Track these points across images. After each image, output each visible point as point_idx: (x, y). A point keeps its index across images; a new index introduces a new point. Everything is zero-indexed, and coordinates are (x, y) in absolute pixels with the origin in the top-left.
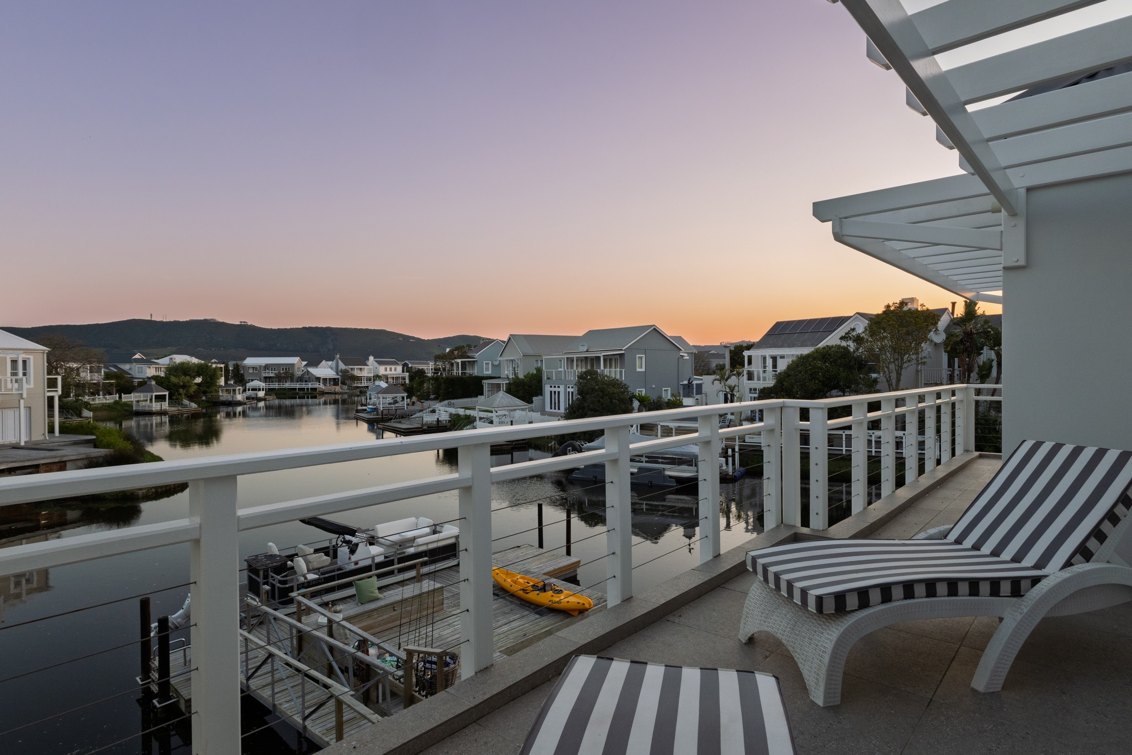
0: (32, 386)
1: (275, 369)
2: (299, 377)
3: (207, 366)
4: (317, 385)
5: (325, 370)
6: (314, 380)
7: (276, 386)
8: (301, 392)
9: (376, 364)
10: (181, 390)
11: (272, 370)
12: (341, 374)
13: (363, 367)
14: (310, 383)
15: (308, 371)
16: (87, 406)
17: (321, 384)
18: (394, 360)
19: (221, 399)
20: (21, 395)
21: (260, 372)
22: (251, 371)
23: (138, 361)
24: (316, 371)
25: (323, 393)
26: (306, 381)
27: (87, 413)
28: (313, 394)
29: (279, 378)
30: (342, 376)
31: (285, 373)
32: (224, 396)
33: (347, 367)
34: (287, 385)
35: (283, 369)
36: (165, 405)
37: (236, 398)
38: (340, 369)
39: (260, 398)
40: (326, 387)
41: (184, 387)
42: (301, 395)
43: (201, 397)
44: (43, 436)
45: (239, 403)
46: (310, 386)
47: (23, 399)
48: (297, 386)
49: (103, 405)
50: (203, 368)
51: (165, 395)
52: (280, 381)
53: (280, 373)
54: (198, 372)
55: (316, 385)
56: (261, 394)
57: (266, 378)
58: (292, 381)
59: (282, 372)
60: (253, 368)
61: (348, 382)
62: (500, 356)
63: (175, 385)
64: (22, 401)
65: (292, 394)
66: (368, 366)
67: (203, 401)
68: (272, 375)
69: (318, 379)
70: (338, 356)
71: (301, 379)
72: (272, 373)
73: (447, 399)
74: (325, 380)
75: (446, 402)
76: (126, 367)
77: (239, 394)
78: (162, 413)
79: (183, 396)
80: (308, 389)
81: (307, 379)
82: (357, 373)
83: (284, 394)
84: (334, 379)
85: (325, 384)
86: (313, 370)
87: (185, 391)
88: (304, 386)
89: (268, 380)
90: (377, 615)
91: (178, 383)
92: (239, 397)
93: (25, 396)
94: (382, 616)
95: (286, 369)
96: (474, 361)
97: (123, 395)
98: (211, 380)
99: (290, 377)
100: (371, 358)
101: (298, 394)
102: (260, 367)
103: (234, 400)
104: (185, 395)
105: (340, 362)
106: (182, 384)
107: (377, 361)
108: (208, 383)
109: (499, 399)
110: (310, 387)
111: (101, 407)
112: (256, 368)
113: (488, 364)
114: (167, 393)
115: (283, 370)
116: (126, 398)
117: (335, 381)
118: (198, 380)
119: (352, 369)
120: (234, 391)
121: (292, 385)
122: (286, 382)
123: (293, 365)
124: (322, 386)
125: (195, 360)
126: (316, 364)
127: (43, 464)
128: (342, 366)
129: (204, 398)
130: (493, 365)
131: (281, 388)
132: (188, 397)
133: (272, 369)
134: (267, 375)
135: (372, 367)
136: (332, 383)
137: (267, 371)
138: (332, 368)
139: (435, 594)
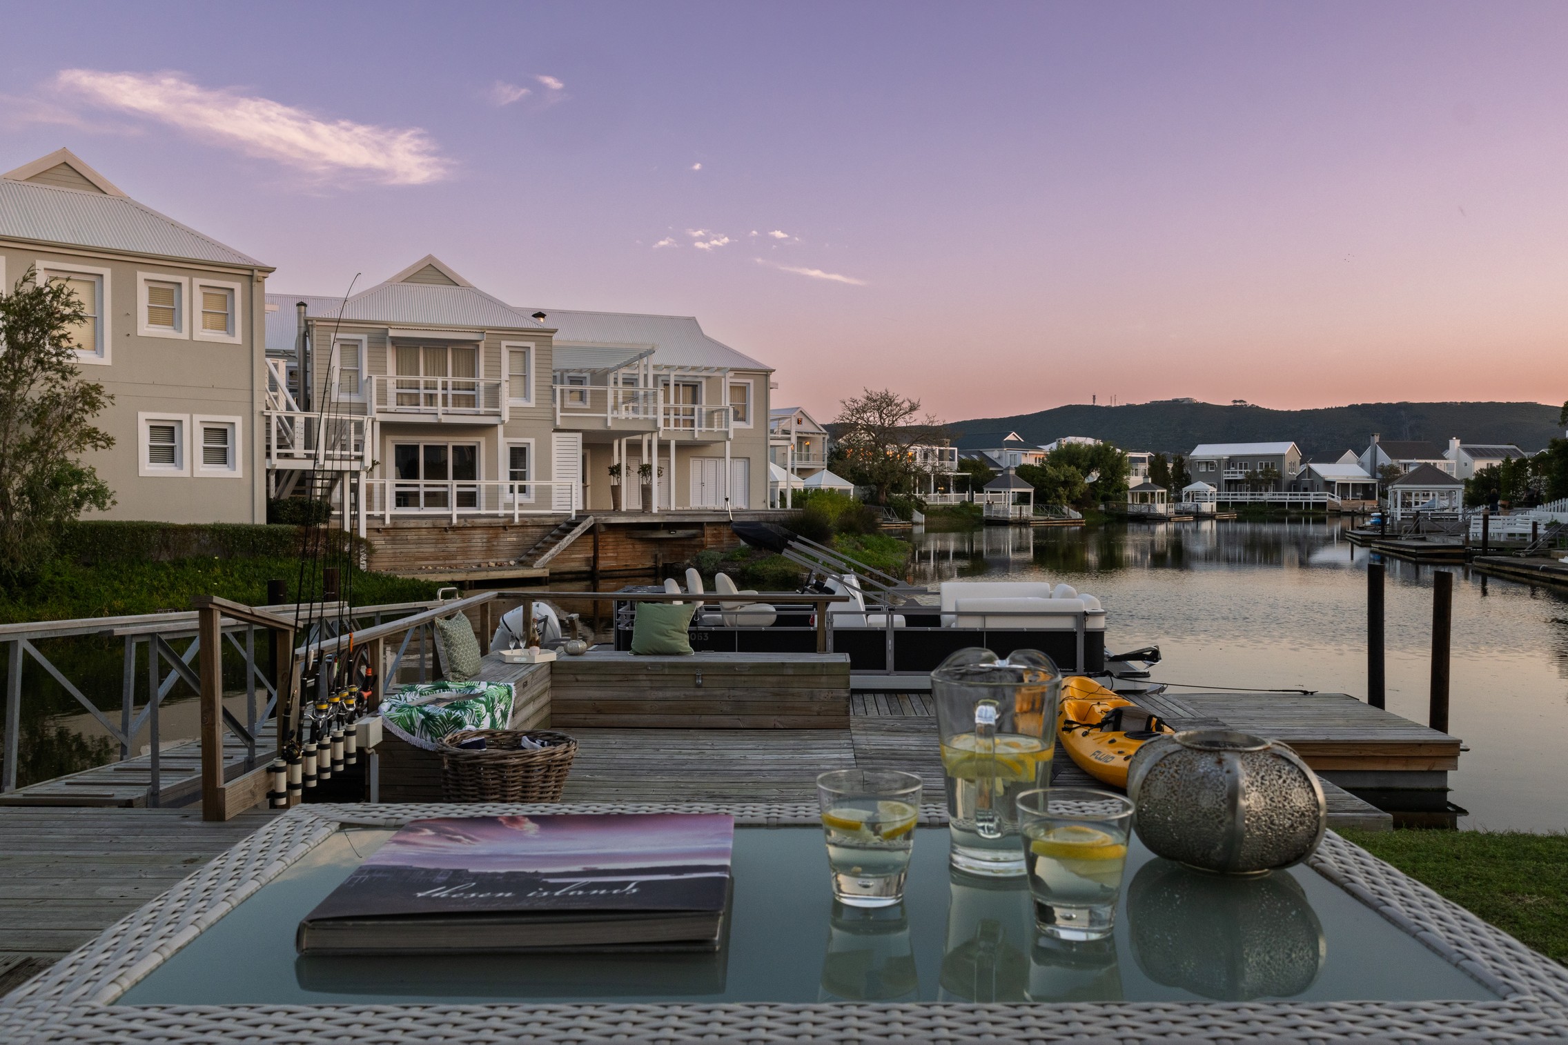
0: (749, 426)
1: (1246, 465)
2: (1292, 482)
3: (1107, 450)
4: (1328, 497)
5: (1346, 469)
6: (1321, 486)
7: (1246, 497)
8: (1293, 511)
9: (1465, 457)
10: (1061, 490)
11: (1241, 468)
12: (1379, 476)
13: (1432, 461)
14: (1312, 493)
15: (1309, 468)
16: (920, 506)
17: (1335, 495)
18: (1514, 447)
19: (1130, 509)
20: (727, 433)
21: (1219, 470)
22: (1202, 469)
23: (1011, 445)
24: (1324, 470)
25: (1338, 514)
26: (1306, 490)
27: (918, 517)
28: (1319, 513)
29: (1254, 483)
30: (1381, 481)
31: (1266, 473)
32: (1134, 506)
33: (1395, 462)
34: (1268, 496)
35: (1261, 464)
36: (1028, 511)
37: (1154, 509)
38: (1379, 463)
39: (1204, 513)
40: (1345, 502)
41: (1065, 484)
42: (1292, 516)
43: (1097, 506)
44: (764, 505)
45: (1162, 519)
46: (1312, 498)
47: (729, 440)
48: (1287, 498)
49: (946, 508)
50: (1099, 454)
51: (1029, 494)
52: (1254, 488)
53: (1254, 472)
54: (1092, 460)
55: (1326, 497)
56: (1207, 507)
57: (1229, 482)
58: (1277, 488)
59: (1258, 470)
60: (1207, 463)
63: (1051, 480)
64: (728, 443)
65: (1276, 513)
66: (1444, 458)
67: (1101, 512)
68: (1240, 477)
69: (1329, 485)
70: (1377, 439)
71: (1295, 486)
72: (1241, 473)
74: (1344, 486)
76: (994, 454)
77: (1163, 502)
78: (1022, 523)
79: (1065, 501)
80: (1307, 504)
81: (1308, 486)
83: (1261, 513)
84: (1365, 486)
85: (1343, 498)
86: (1319, 468)
87: (1067, 492)
88: (1299, 498)
89: (1233, 487)
91: (1057, 477)
92: (1161, 508)
93: (731, 436)
94: (660, 688)
95: (1267, 465)
97: (975, 495)
98: (1113, 474)
99: (1275, 482)
100: (1455, 443)
101: (1287, 513)
102: (1219, 461)
103: (1152, 511)
104: (1068, 498)
105: (1380, 451)
106: (1063, 478)
107: (1467, 450)
108: (1108, 479)
110: (1311, 501)
111: (942, 511)
112: (1212, 464)
114: (1031, 490)
115: (1261, 467)
116: (981, 499)
117: (1366, 491)
118: (1094, 476)
119: (1407, 466)
120: (1153, 494)
121: (1277, 497)
122: (1267, 490)
123: (1280, 457)
124: (1337, 500)
125: (1090, 441)
127: (709, 524)
128: (1384, 459)
129: (1102, 507)
131: (1255, 503)
132: (1073, 502)
133: (1241, 464)
134: (1231, 477)
135: (1454, 462)
136: (1360, 494)
137: (1233, 469)
138: (1362, 465)
139: (824, 679)
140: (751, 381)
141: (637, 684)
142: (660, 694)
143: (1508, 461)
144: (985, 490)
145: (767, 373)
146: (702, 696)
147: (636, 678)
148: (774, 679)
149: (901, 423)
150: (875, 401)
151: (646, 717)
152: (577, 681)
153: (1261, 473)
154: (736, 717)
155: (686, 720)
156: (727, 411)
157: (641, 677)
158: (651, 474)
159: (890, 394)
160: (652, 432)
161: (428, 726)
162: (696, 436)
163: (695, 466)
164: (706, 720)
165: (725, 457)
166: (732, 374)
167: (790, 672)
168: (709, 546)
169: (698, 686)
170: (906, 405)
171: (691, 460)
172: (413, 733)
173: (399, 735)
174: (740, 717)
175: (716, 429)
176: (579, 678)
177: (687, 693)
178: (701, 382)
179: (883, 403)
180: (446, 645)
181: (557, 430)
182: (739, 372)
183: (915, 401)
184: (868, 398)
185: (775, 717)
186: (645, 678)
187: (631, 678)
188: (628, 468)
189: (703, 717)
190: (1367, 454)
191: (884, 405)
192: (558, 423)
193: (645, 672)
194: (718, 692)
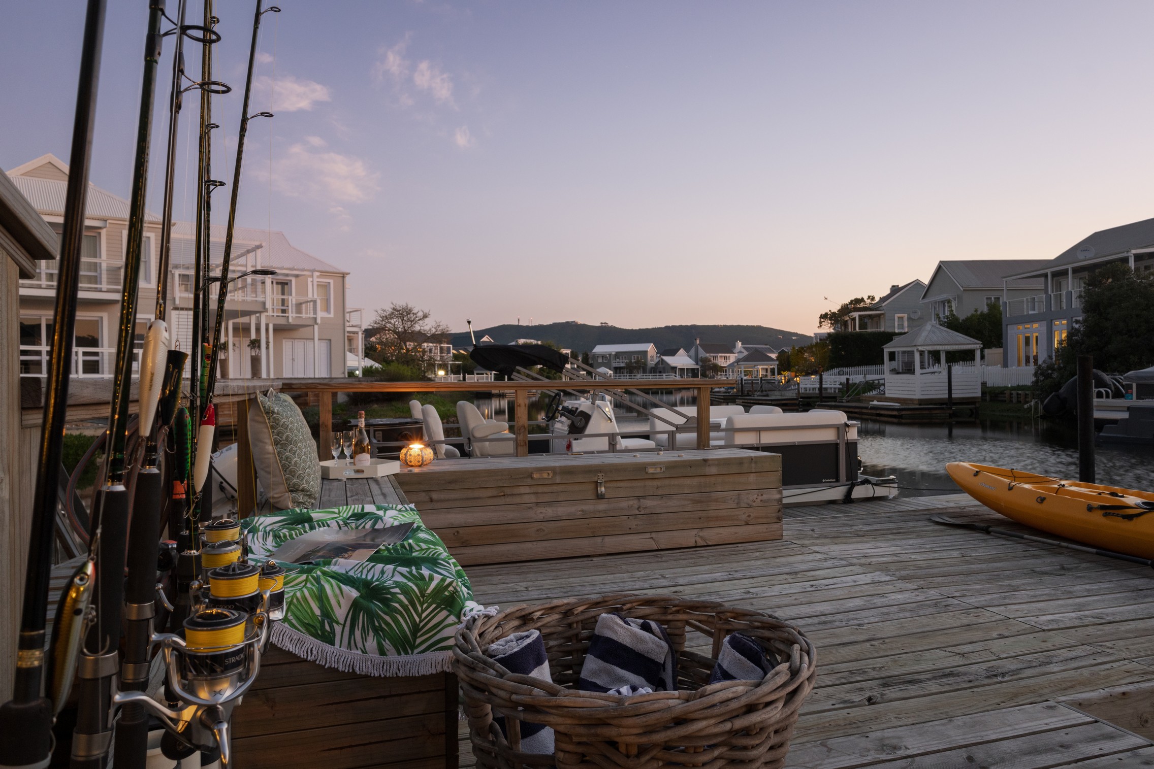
0: (332, 315)
1: (625, 357)
2: (653, 368)
4: (673, 377)
5: (681, 360)
6: (669, 370)
7: (626, 377)
9: (745, 352)
11: (623, 359)
12: (700, 363)
13: (728, 355)
14: (665, 375)
15: (662, 359)
17: (677, 375)
18: (769, 346)
20: (315, 319)
21: (610, 361)
22: (600, 360)
24: (671, 360)
26: (660, 372)
29: (631, 369)
30: (702, 367)
31: (638, 362)
33: (708, 355)
34: (639, 377)
35: (634, 357)
38: (700, 356)
40: (683, 379)
44: (343, 375)
47: (317, 324)
48: (650, 377)
52: (631, 372)
53: (631, 362)
57: (616, 368)
58: (644, 371)
59: (633, 361)
60: (603, 356)
61: (708, 373)
62: (924, 297)
64: (316, 327)
66: (733, 353)
68: (622, 365)
69: (674, 369)
70: (698, 342)
71: (654, 370)
72: (623, 362)
73: (837, 367)
74: (682, 370)
75: (836, 370)
81: (662, 370)
82: (721, 362)
84: (693, 370)
85: (682, 377)
86: (667, 359)
89: (618, 371)
90: (533, 499)
93: (319, 321)
94: (549, 504)
95: (638, 358)
96: (879, 316)
97: (467, 376)
99: (643, 368)
100: (739, 344)
102: (610, 355)
105: (700, 349)
107: (745, 348)
109: (924, 334)
112: (606, 357)
113: (902, 318)
115: (634, 359)
117: (693, 372)
119: (715, 357)
121: (645, 377)
122: (638, 373)
123: (645, 353)
124: (678, 378)
125: (535, 342)
126: (673, 353)
128: (702, 354)
130: (909, 319)
133: (623, 357)
134: (617, 365)
135: (737, 355)
136: (690, 375)
137: (618, 360)
138: (690, 357)
139: (752, 478)
140: (331, 281)
141: (517, 500)
142: (549, 512)
143: (794, 348)
144: (475, 372)
145: (343, 276)
146: (605, 511)
147: (516, 491)
148: (695, 481)
149: (417, 328)
150: (399, 311)
151: (529, 545)
152: (431, 500)
153: (635, 362)
154: (648, 535)
155: (585, 545)
156: (315, 302)
157: (523, 490)
158: (259, 347)
159: (409, 306)
160: (260, 312)
161: (371, 616)
162: (290, 320)
163: (287, 345)
164: (612, 543)
165: (314, 339)
166: (318, 274)
167: (713, 470)
168: (311, 404)
169: (600, 497)
170: (420, 314)
171: (284, 341)
172: (329, 639)
173: (290, 647)
174: (654, 535)
175: (304, 315)
176: (435, 496)
177: (585, 507)
178: (291, 281)
179: (404, 313)
180: (276, 443)
181: (176, 309)
182: (324, 273)
183: (426, 311)
184: (394, 309)
185: (694, 532)
186: (527, 490)
187: (508, 491)
188: (234, 345)
189: (607, 539)
190: (693, 351)
191: (405, 314)
192: (177, 302)
193: (529, 481)
194: (624, 504)
